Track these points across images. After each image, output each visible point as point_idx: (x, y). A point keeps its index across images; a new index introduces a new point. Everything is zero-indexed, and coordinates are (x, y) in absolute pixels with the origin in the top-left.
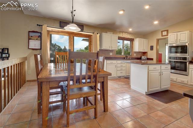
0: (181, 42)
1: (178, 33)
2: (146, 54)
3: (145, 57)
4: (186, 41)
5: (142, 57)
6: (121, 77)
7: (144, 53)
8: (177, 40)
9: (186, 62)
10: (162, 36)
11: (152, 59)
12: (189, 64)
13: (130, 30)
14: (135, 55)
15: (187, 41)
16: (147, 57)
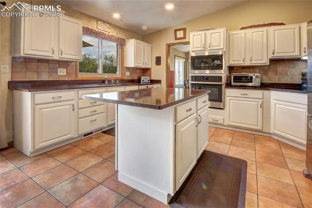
0: (211, 48)
1: (206, 32)
2: (149, 71)
3: (147, 77)
4: (221, 47)
5: (142, 77)
6: (92, 133)
7: (145, 71)
8: (205, 44)
9: (221, 85)
10: (176, 39)
11: (159, 82)
12: (225, 88)
13: (116, 16)
14: (128, 74)
15: (223, 48)
16: (150, 78)
